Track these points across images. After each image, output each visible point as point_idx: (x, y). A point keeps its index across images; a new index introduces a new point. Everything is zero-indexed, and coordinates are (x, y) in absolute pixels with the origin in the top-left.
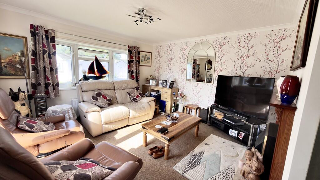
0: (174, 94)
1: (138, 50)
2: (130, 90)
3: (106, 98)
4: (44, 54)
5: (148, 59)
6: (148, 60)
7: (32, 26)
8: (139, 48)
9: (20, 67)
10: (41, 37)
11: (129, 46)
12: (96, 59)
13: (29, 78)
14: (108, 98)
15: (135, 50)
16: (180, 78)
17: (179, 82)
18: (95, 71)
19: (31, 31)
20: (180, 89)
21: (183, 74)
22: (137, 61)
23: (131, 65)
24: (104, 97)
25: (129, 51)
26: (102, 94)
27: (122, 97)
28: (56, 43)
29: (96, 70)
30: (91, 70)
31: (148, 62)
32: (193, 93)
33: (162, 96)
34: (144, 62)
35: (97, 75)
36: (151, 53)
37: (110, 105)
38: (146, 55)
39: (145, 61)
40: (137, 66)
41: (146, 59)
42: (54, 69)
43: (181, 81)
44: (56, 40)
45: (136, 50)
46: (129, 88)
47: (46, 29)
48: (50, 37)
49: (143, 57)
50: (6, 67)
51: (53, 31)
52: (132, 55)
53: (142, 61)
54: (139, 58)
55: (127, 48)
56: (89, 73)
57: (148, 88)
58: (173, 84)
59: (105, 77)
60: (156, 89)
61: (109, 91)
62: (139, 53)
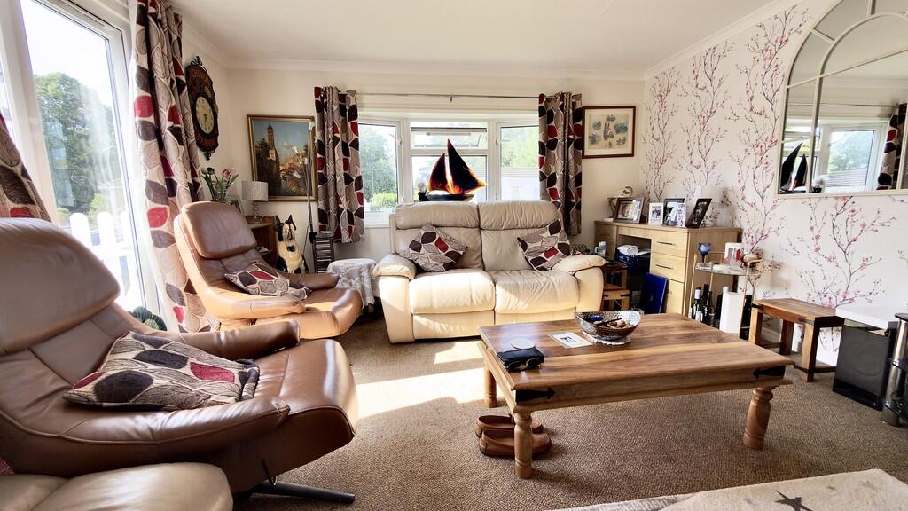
0: (703, 248)
1: (574, 104)
2: (531, 231)
3: (444, 249)
4: (334, 146)
5: (618, 132)
6: (621, 136)
7: (318, 91)
8: (578, 97)
9: (299, 177)
10: (330, 113)
11: (541, 97)
12: (451, 149)
13: (316, 200)
14: (450, 249)
15: (562, 107)
16: (749, 183)
17: (741, 203)
18: (446, 182)
19: (316, 101)
20: (745, 231)
21: (763, 166)
22: (570, 141)
23: (549, 156)
24: (442, 245)
25: (542, 111)
26: (437, 237)
27: (498, 252)
28: (358, 121)
29: (449, 178)
30: (438, 178)
31: (622, 142)
32: (817, 250)
33: (656, 260)
34: (603, 142)
35: (453, 191)
36: (634, 107)
37: (449, 267)
38: (611, 119)
39: (605, 138)
40: (571, 157)
41: (612, 130)
42: (354, 179)
43: (751, 195)
44: (359, 113)
45: (568, 104)
46: (527, 224)
47: (343, 92)
48: (348, 108)
49: (597, 126)
50: (285, 178)
51: (353, 93)
52: (553, 124)
53: (593, 140)
54: (580, 131)
55: (536, 104)
56: (433, 188)
57: (611, 231)
58: (706, 209)
59: (472, 196)
60: (638, 232)
61: (463, 230)
62: (579, 114)
